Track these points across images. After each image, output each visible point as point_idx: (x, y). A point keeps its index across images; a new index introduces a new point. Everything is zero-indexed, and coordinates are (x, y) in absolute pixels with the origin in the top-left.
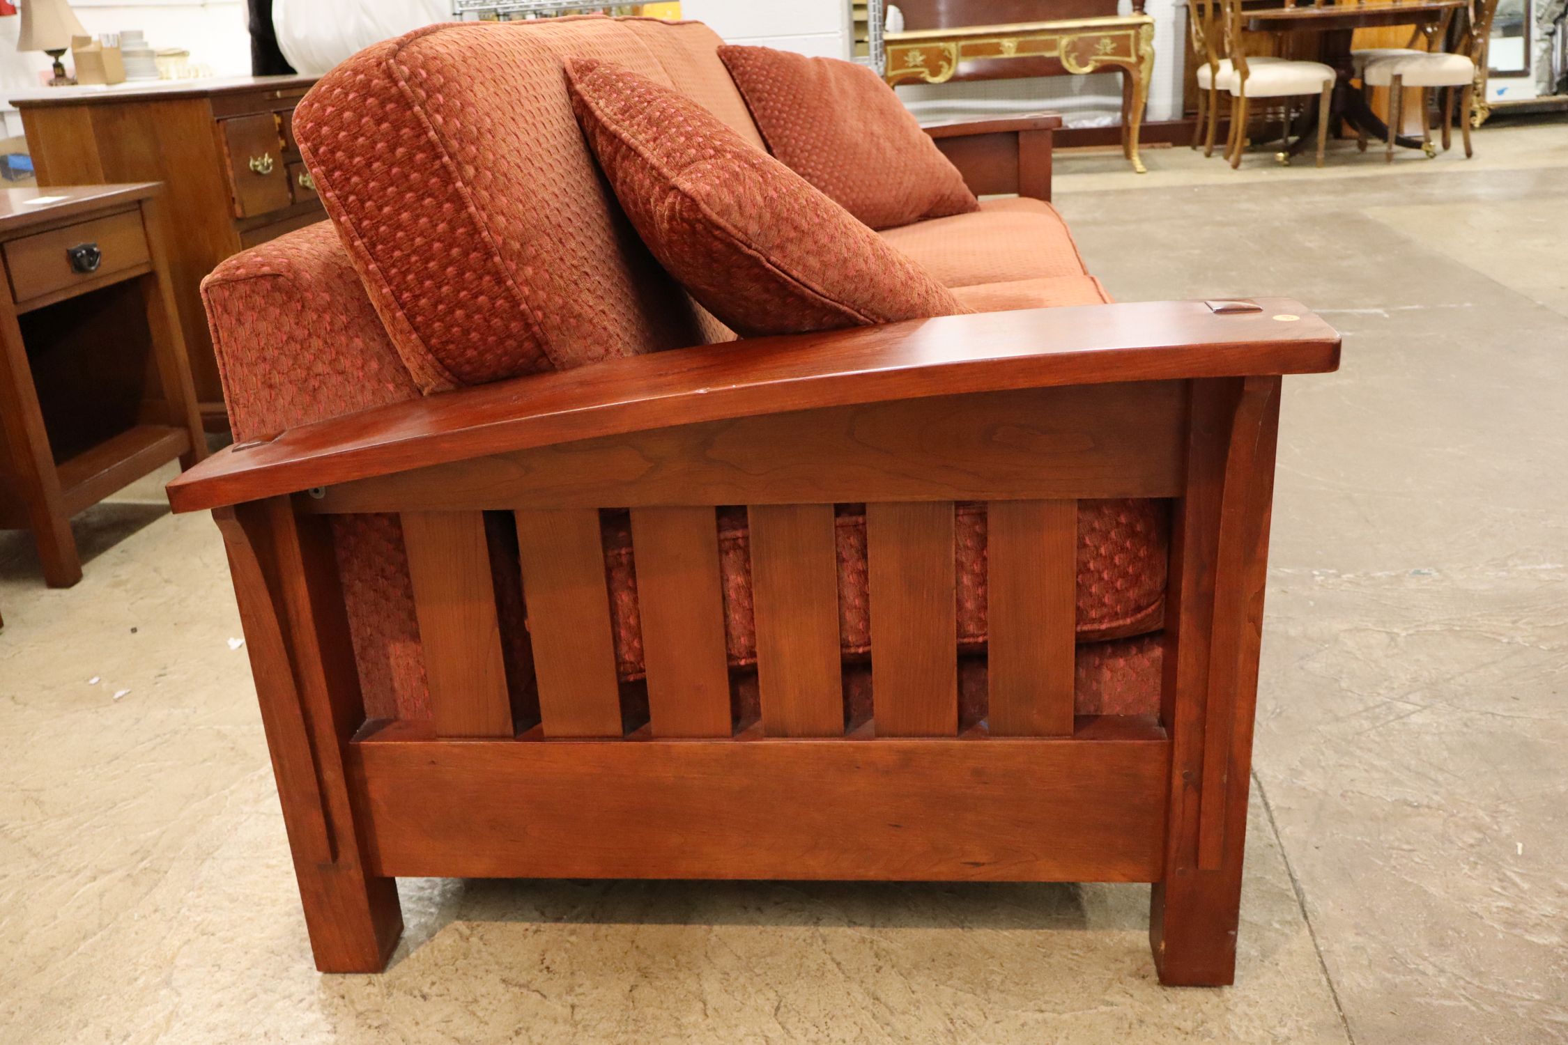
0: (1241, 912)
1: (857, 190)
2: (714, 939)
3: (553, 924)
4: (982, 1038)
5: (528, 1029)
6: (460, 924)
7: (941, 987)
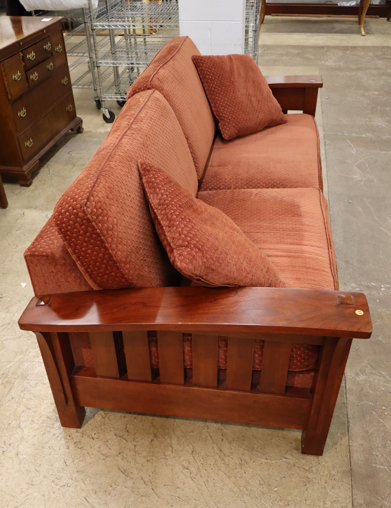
0: (330, 428)
1: (241, 122)
2: (176, 424)
3: (129, 415)
4: (249, 467)
5: (122, 453)
6: (102, 412)
7: (240, 448)
